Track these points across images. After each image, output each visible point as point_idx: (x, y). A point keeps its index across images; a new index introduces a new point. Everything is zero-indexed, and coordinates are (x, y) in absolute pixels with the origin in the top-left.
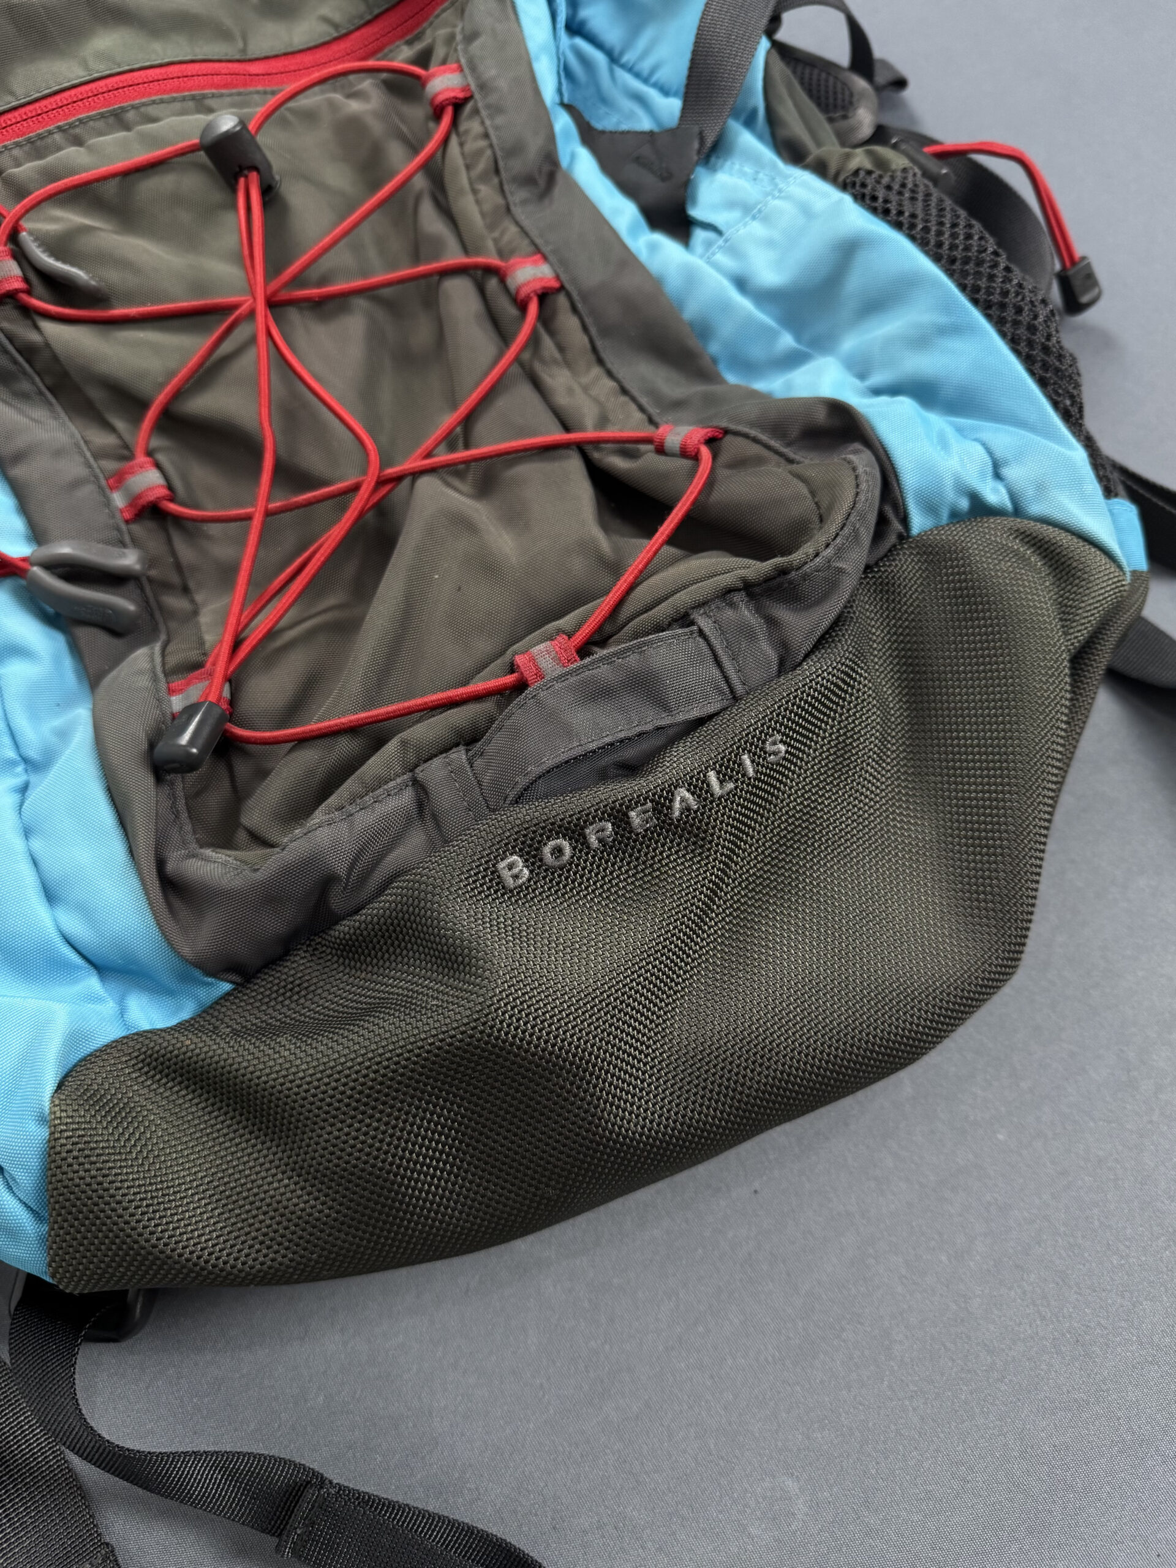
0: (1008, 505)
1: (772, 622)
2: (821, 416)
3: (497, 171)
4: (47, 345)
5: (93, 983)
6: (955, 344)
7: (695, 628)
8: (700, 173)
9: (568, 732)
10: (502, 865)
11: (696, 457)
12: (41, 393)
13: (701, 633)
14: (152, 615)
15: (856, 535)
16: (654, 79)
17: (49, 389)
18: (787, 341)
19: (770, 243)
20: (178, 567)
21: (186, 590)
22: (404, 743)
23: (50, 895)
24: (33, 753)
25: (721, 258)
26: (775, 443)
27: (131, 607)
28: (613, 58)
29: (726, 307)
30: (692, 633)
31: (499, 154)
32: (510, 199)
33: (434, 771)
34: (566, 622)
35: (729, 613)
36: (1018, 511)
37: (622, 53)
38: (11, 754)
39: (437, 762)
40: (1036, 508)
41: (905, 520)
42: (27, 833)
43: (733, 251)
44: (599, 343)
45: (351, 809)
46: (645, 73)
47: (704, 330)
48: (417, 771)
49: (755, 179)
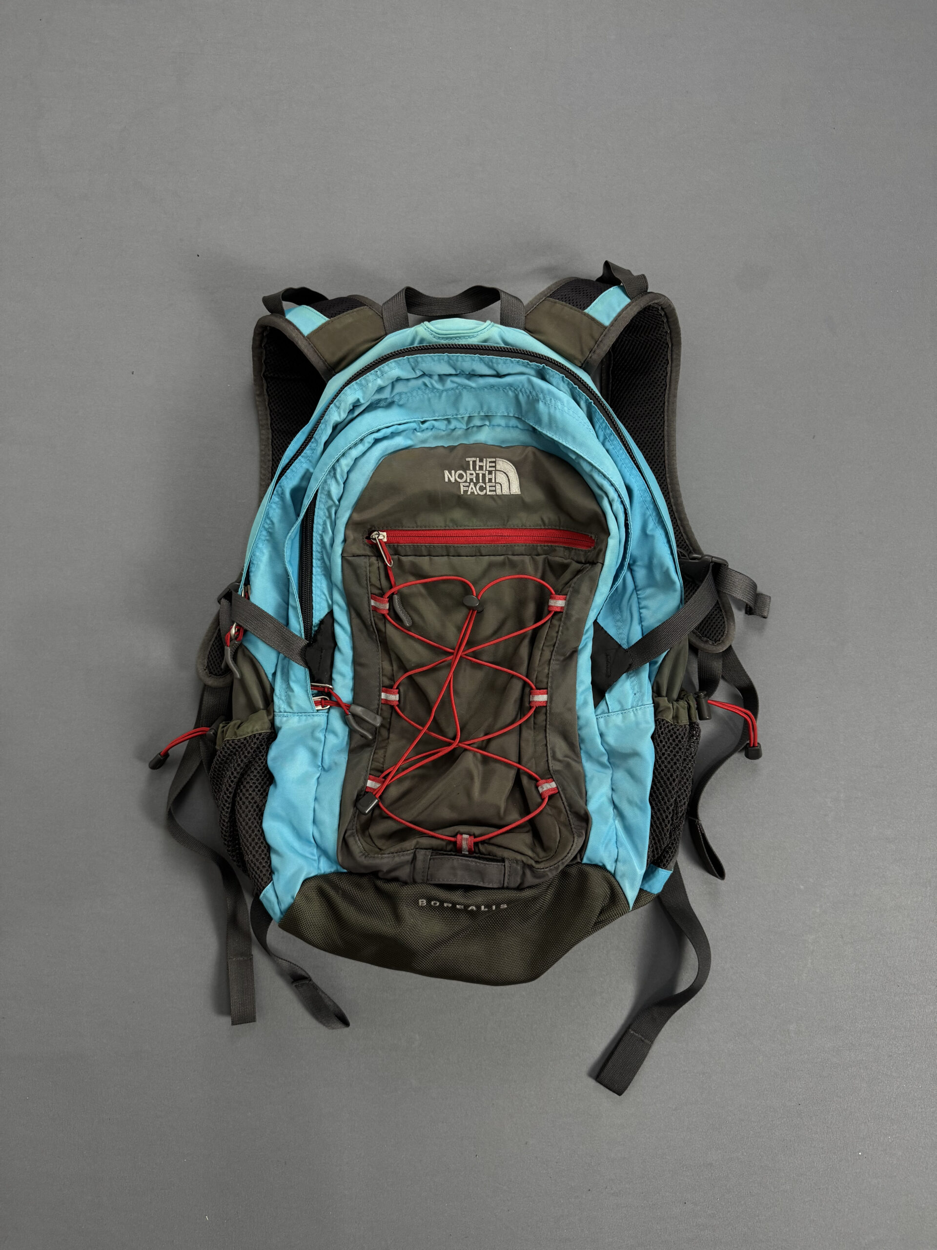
0: (613, 872)
1: (524, 874)
2: (582, 812)
3: (554, 646)
4: (385, 632)
5: (315, 851)
6: (637, 812)
7: (504, 864)
8: (624, 675)
9: (455, 875)
10: (420, 900)
11: (543, 800)
12: (376, 640)
13: (505, 866)
14: (376, 734)
15: (557, 868)
16: (641, 611)
17: (379, 640)
18: (605, 759)
19: (618, 727)
20: (390, 723)
21: (389, 730)
22: (418, 843)
23: (314, 822)
24: (326, 767)
25: (602, 721)
26: (567, 808)
27: (370, 737)
28: (636, 588)
29: (593, 740)
30: (502, 865)
31: (558, 642)
32: (553, 657)
33: (421, 855)
34: (477, 830)
35: (515, 865)
36: (614, 875)
37: (639, 590)
38: (320, 764)
39: (423, 852)
40: (618, 878)
41: (582, 859)
42: (316, 799)
43: (607, 723)
44: (548, 726)
45: (395, 854)
46: (641, 606)
47: (582, 741)
48: (418, 850)
49: (635, 694)
